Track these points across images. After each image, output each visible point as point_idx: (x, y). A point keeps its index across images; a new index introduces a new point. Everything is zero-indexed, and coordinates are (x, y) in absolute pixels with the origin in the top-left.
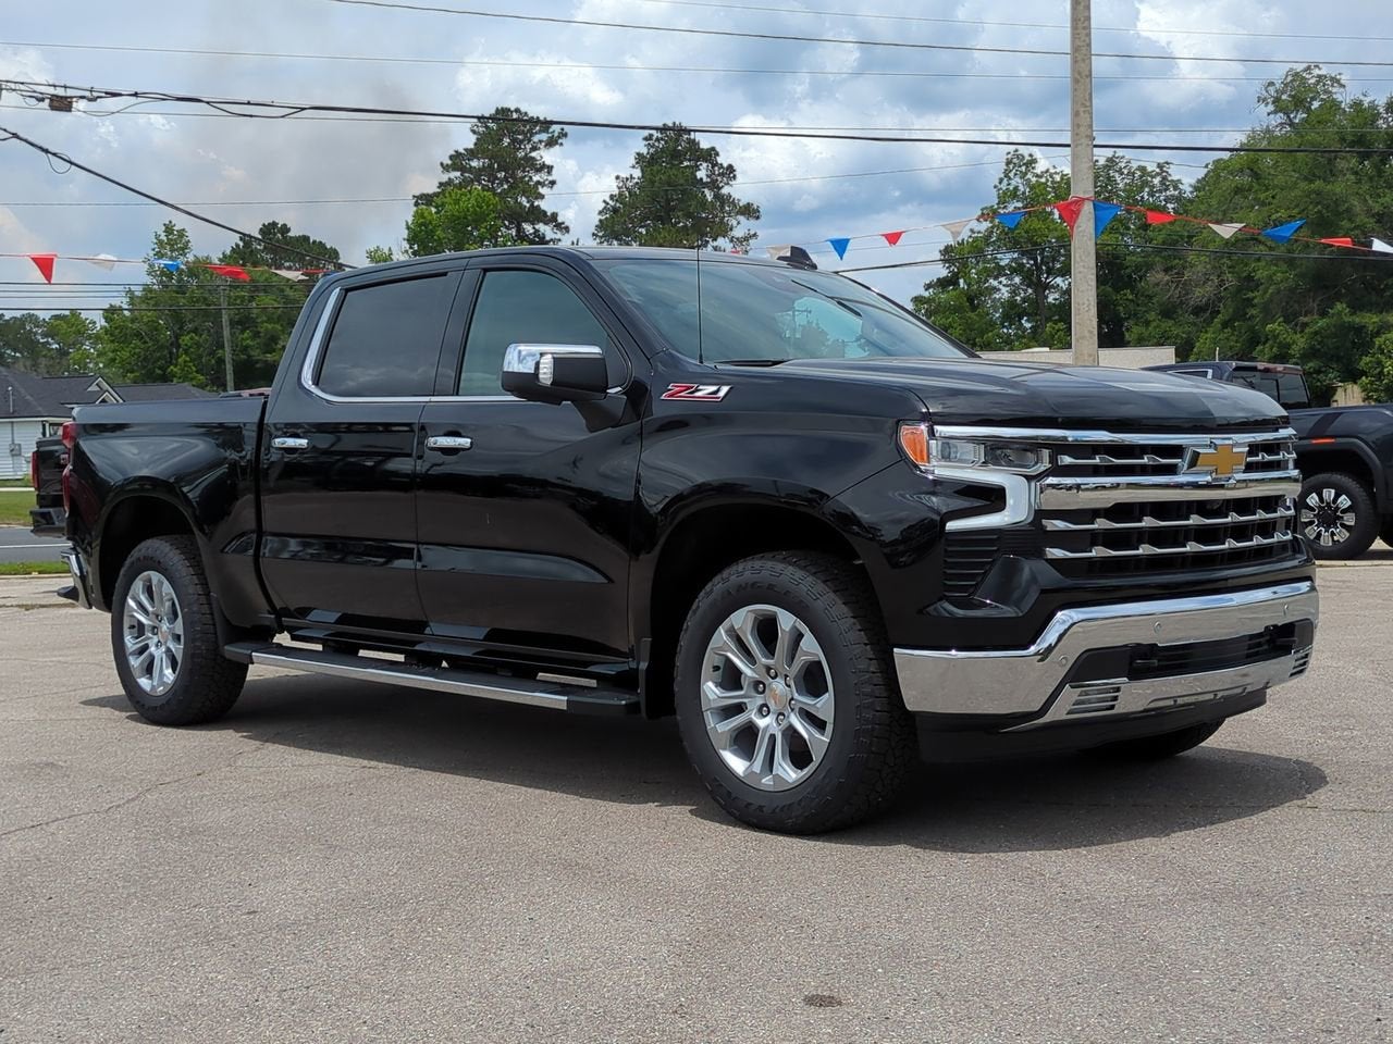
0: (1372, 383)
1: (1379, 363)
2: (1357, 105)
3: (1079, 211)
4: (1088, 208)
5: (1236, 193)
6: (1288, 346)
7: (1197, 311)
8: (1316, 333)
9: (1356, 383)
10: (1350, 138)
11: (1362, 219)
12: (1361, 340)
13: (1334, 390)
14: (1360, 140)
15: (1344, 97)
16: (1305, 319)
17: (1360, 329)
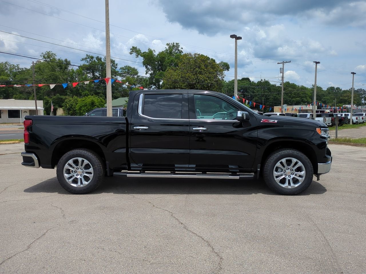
0: (65, 108)
1: (66, 105)
2: (59, 59)
3: (109, 80)
4: (110, 80)
5: (36, 72)
6: (49, 101)
7: (27, 93)
8: (54, 99)
9: (61, 108)
10: (58, 65)
11: (61, 79)
12: (62, 101)
13: (57, 109)
14: (60, 66)
15: (57, 58)
16: (52, 96)
17: (61, 99)
